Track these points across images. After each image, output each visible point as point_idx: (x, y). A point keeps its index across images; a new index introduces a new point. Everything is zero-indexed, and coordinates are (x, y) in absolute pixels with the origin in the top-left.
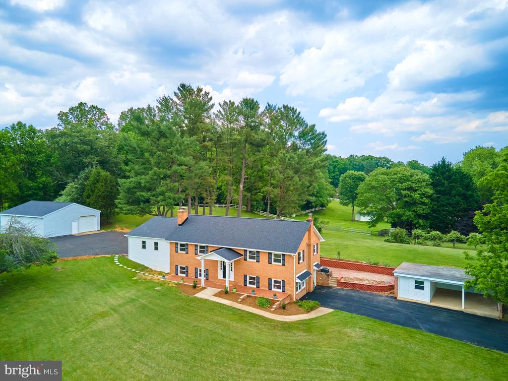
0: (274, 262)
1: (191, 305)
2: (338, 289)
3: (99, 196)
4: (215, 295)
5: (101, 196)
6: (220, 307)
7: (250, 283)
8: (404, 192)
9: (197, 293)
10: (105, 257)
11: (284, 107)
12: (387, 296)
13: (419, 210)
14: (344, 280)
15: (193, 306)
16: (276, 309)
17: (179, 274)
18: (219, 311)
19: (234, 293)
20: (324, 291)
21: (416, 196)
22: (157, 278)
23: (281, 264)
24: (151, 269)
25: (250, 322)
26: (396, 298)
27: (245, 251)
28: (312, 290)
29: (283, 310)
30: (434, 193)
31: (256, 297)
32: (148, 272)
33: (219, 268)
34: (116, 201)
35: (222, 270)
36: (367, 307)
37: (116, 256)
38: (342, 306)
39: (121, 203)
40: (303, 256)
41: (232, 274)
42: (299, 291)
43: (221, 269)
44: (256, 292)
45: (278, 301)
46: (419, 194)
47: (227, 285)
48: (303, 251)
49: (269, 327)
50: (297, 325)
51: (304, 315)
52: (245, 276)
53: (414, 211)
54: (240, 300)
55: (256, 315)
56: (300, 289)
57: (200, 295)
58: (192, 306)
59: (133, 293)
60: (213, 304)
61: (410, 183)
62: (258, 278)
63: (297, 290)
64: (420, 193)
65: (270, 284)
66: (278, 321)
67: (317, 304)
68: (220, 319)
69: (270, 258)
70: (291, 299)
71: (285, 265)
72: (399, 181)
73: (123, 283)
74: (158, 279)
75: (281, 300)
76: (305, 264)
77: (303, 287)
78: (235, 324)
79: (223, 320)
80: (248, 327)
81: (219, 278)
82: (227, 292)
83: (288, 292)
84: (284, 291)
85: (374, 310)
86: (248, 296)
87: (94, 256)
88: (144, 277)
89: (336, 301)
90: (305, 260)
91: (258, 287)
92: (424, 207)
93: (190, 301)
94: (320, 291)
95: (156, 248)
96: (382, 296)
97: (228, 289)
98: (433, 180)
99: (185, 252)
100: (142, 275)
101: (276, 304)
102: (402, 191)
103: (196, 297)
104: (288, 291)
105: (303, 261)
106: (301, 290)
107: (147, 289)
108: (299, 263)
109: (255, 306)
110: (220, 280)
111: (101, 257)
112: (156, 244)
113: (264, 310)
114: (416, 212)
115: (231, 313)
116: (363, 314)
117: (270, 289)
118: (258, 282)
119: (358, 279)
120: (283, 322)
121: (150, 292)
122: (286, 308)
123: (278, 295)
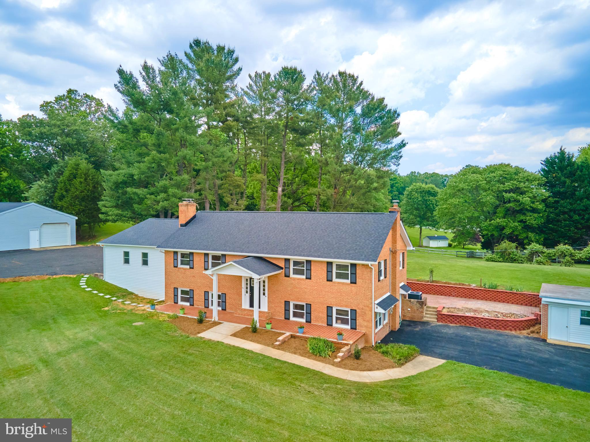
0: (337, 278)
1: (190, 351)
2: (439, 326)
3: (77, 197)
4: (235, 335)
5: (78, 198)
6: (242, 355)
7: (295, 315)
8: (507, 195)
9: (205, 331)
10: (66, 277)
11: (341, 74)
12: (527, 338)
13: (529, 220)
14: (448, 312)
15: (193, 354)
16: (343, 359)
17: (180, 303)
18: (240, 363)
19: (267, 331)
20: (417, 329)
21: (526, 199)
22: (143, 308)
23: (349, 281)
24: (136, 295)
25: (297, 383)
26: (544, 341)
27: (287, 261)
28: (398, 326)
29: (356, 361)
30: (549, 197)
31: (307, 338)
32: (131, 299)
33: (244, 291)
34: (100, 204)
35: (248, 295)
36: (502, 355)
37: (85, 276)
38: (456, 353)
39: (106, 205)
40: (385, 269)
41: (265, 300)
42: (379, 328)
43: (247, 292)
44: (304, 330)
45: (347, 345)
46: (530, 197)
47: (256, 317)
48: (385, 261)
49: (335, 395)
50: (386, 390)
51: (395, 369)
52: (287, 303)
53: (521, 221)
54: (277, 343)
55: (308, 370)
56: (380, 324)
57: (208, 335)
58: (190, 355)
59: (92, 331)
60: (229, 351)
61: (515, 182)
62: (309, 305)
63: (376, 327)
64: (531, 195)
65: (329, 316)
66: (350, 381)
67: (414, 350)
68: (240, 378)
69: (329, 272)
70: (367, 341)
71: (355, 283)
72: (499, 181)
73: (83, 316)
74: (144, 310)
75: (351, 342)
76: (388, 283)
77: (385, 322)
78: (268, 388)
79: (245, 380)
80: (293, 394)
81: (243, 307)
82: (255, 330)
83: (361, 329)
84: (354, 328)
85: (518, 362)
86: (292, 336)
87: (48, 276)
88: (122, 306)
89: (443, 344)
90: (387, 276)
91: (309, 321)
92: (536, 215)
93: (189, 345)
94: (409, 328)
95: (145, 263)
96: (519, 337)
97: (258, 325)
98: (547, 178)
99: (188, 267)
100: (120, 304)
101: (344, 349)
102: (504, 193)
103: (201, 338)
104: (361, 326)
105: (385, 277)
106: (382, 326)
107: (120, 325)
108: (379, 281)
109: (304, 354)
110: (245, 310)
111: (60, 278)
112: (145, 255)
113: (322, 361)
114: (525, 222)
115: (262, 366)
116: (501, 369)
117: (330, 324)
118: (309, 313)
119: (470, 310)
120: (359, 383)
121: (122, 329)
122: (362, 357)
123: (344, 334)
